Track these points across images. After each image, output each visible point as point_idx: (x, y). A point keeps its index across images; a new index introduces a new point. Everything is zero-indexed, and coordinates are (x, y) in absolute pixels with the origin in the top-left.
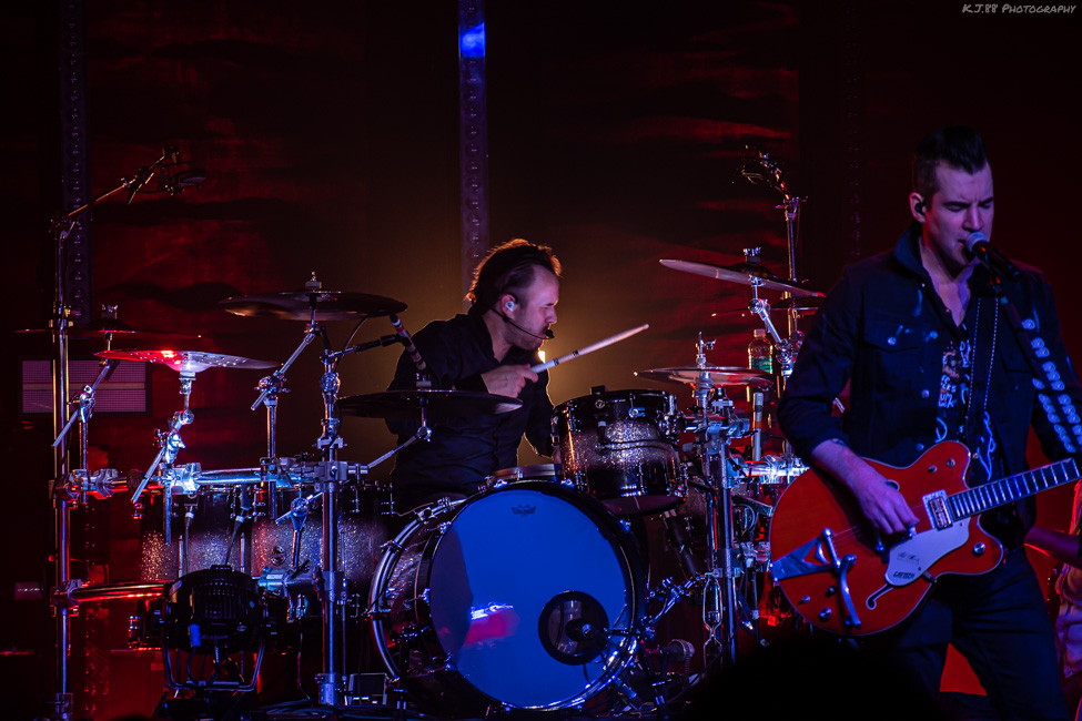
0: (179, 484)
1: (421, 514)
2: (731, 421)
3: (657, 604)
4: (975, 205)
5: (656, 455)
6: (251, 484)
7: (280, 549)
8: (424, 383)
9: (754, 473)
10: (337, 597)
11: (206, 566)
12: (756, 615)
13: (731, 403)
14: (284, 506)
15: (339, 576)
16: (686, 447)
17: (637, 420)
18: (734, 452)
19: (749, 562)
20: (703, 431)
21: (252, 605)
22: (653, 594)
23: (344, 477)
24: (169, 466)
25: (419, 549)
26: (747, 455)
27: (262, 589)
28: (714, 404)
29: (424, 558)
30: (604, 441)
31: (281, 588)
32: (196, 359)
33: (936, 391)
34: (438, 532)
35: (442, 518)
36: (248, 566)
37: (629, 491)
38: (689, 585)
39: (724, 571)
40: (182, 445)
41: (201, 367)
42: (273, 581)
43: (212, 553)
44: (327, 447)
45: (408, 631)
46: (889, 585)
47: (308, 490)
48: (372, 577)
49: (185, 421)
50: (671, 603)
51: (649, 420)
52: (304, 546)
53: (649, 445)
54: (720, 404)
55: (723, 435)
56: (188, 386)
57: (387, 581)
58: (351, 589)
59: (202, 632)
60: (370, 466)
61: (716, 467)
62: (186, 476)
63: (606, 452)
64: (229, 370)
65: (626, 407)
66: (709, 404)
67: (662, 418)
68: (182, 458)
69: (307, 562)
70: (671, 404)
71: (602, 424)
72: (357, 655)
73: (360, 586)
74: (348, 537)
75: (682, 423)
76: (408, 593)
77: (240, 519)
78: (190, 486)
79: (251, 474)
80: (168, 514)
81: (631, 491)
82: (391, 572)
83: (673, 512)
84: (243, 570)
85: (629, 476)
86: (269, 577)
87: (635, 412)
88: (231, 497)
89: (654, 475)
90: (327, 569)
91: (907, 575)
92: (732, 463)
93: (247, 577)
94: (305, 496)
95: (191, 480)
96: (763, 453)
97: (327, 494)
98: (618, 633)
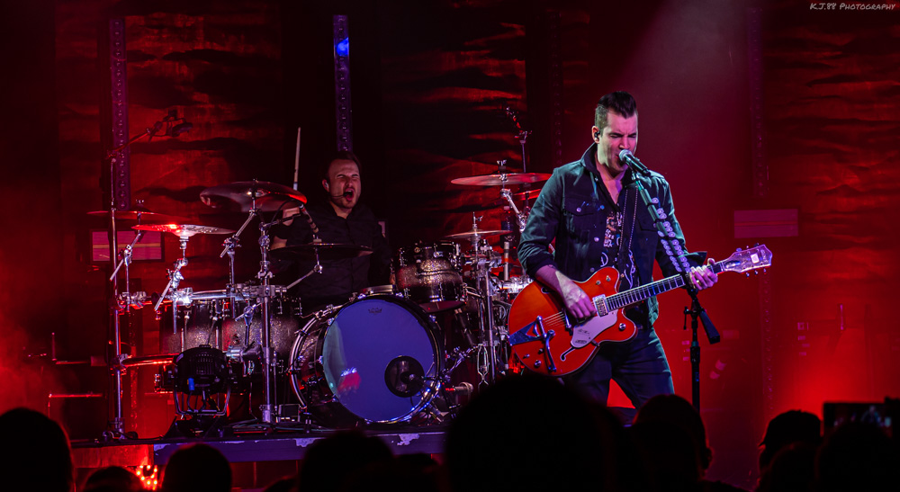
0: (180, 299)
1: (317, 314)
2: (491, 258)
3: (451, 362)
4: (626, 136)
5: (450, 278)
6: (221, 299)
7: (238, 335)
8: (318, 240)
9: (505, 287)
10: (271, 362)
11: (196, 345)
12: (507, 366)
13: (491, 248)
14: (240, 311)
15: (272, 350)
16: (467, 273)
17: (439, 259)
18: (493, 275)
19: (503, 337)
20: (476, 264)
21: (223, 367)
22: (449, 356)
23: (273, 294)
24: (175, 290)
25: (317, 334)
26: (501, 277)
27: (228, 358)
28: (482, 248)
29: (319, 339)
30: (420, 271)
31: (239, 357)
32: (189, 229)
33: (602, 238)
34: (327, 324)
35: (329, 316)
36: (220, 345)
37: (435, 299)
38: (469, 351)
39: (489, 343)
40: (182, 278)
41: (192, 234)
42: (234, 353)
43: (200, 338)
44: (263, 277)
45: (311, 380)
46: (573, 348)
47: (254, 301)
48: (291, 350)
49: (183, 264)
50: (459, 361)
51: (445, 258)
52: (252, 334)
53: (445, 273)
54: (485, 248)
55: (487, 266)
56: (184, 245)
57: (299, 352)
58: (278, 357)
59: (195, 382)
60: (288, 287)
61: (483, 284)
62: (184, 295)
63: (421, 277)
64: (207, 235)
65: (432, 251)
66: (479, 249)
67: (452, 257)
68: (182, 285)
69: (253, 342)
70: (458, 249)
71: (419, 261)
72: (282, 393)
73: (283, 355)
74: (276, 328)
75: (464, 260)
76: (311, 359)
77: (215, 319)
78: (187, 301)
79: (221, 293)
80: (175, 316)
81: (435, 298)
82: (301, 347)
83: (460, 310)
84: (217, 347)
85: (434, 290)
86: (232, 351)
87: (437, 254)
88: (210, 307)
89: (450, 290)
90: (265, 346)
91: (582, 342)
92: (493, 282)
93: (220, 351)
94: (251, 305)
95: (187, 297)
96: (509, 276)
97: (264, 304)
98: (430, 379)
